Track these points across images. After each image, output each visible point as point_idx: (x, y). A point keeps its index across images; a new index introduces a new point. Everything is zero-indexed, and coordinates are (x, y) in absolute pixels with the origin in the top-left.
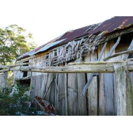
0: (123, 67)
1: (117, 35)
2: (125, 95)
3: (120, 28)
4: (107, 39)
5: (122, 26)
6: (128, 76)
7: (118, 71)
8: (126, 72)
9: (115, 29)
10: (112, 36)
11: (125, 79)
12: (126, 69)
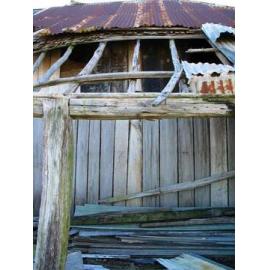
0: (59, 108)
1: (67, 42)
2: (58, 164)
3: (74, 29)
4: (47, 46)
5: (80, 26)
6: (67, 127)
7: (49, 115)
8: (65, 118)
9: (64, 30)
10: (57, 44)
11: (61, 133)
12: (66, 112)
